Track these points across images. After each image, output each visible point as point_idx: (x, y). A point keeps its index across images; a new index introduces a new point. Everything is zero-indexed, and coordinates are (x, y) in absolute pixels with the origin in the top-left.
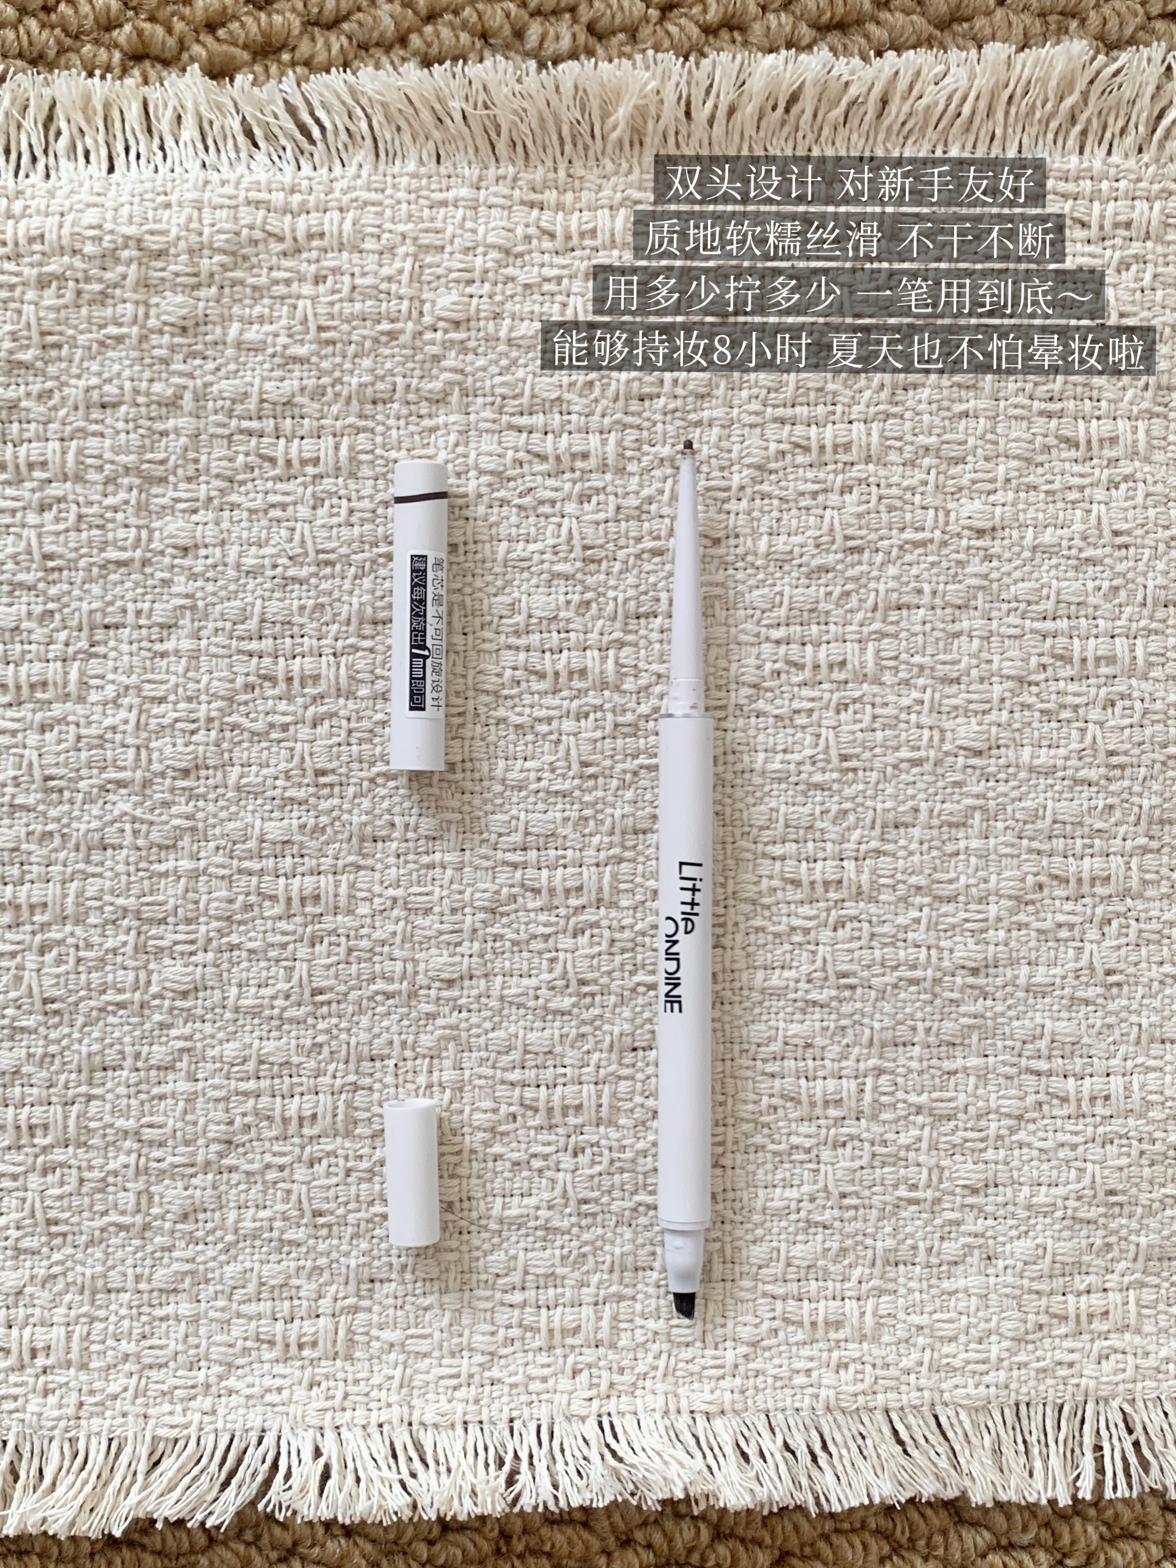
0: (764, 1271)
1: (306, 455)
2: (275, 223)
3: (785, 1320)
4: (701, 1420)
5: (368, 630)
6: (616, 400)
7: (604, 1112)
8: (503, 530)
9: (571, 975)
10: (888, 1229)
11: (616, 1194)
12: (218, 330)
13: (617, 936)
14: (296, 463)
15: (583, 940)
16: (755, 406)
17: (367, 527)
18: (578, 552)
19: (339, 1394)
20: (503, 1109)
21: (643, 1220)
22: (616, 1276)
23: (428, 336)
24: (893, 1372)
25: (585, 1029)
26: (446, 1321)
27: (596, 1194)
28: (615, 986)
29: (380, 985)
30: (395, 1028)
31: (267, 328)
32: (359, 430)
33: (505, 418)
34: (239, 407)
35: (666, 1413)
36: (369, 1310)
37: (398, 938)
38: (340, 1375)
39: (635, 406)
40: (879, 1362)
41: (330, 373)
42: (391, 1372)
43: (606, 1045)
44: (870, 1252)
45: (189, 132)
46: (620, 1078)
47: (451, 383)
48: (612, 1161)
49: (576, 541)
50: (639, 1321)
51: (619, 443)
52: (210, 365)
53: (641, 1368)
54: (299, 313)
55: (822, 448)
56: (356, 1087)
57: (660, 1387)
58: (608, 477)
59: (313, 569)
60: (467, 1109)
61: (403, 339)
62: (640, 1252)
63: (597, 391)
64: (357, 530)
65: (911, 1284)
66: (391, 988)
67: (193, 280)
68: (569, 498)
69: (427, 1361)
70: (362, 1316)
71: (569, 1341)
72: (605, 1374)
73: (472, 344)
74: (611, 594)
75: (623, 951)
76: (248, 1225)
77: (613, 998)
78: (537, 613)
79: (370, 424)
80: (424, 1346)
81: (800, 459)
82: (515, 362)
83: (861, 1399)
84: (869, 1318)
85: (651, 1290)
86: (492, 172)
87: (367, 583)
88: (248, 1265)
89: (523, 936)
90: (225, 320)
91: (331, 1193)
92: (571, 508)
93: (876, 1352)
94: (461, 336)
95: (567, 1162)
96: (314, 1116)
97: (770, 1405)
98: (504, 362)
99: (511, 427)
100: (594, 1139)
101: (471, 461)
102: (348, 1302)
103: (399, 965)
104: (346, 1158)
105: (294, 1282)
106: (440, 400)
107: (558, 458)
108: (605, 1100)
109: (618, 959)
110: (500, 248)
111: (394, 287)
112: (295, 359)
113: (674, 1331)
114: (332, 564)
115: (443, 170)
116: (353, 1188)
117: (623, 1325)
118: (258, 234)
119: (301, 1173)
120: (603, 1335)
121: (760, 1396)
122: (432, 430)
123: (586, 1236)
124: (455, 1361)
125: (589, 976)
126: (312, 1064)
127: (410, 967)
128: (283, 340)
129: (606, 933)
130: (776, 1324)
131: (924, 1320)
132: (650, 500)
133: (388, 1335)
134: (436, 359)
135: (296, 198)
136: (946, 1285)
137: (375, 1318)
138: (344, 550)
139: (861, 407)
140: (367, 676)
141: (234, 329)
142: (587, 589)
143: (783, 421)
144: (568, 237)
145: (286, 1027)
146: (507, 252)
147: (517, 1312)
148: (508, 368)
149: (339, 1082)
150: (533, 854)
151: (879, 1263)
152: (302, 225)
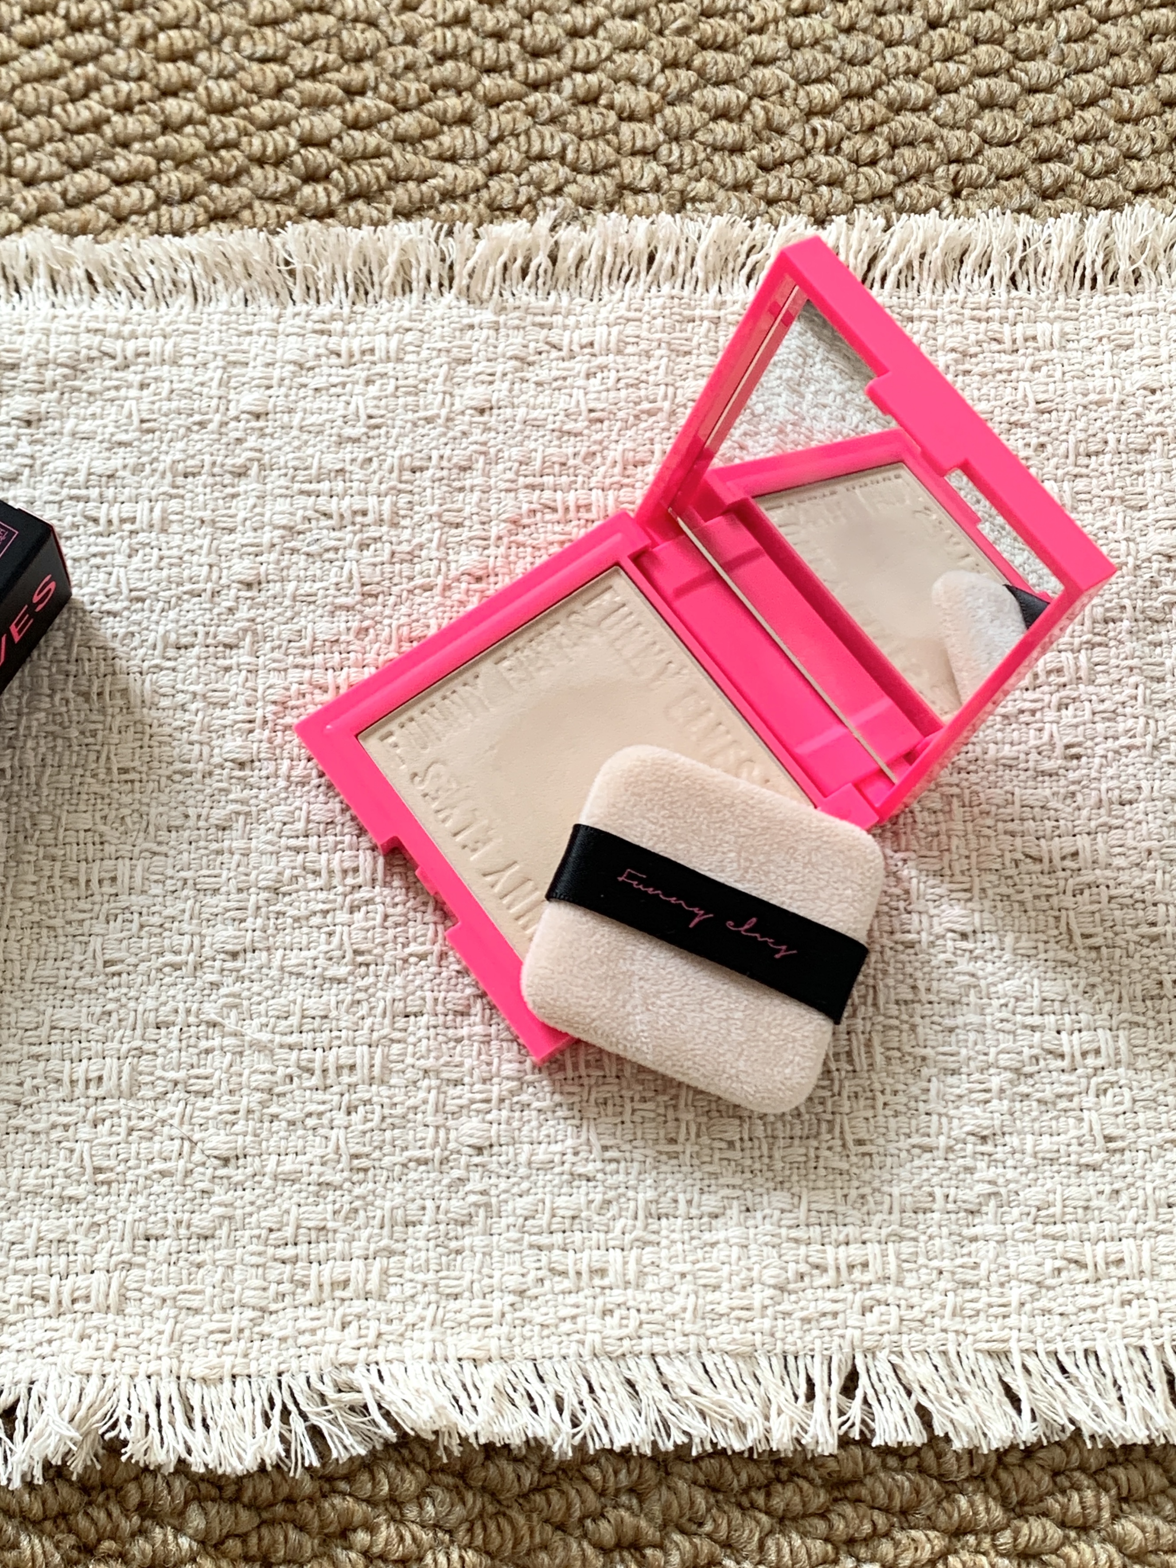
0: (530, 1222)
1: (125, 515)
2: (109, 345)
3: (551, 1270)
4: (468, 1366)
5: (172, 652)
6: (391, 471)
7: (376, 1071)
8: (293, 573)
9: (347, 946)
10: (649, 1182)
11: (387, 1149)
12: (57, 423)
13: (390, 911)
14: (116, 521)
15: (358, 916)
16: (510, 475)
17: (175, 570)
18: (357, 588)
19: (108, 1347)
20: (281, 1071)
21: (413, 1175)
22: (386, 1231)
23: (233, 424)
24: (657, 1316)
25: (359, 996)
26: (218, 1276)
27: (367, 1149)
28: (387, 957)
29: (169, 957)
30: (180, 996)
31: (98, 422)
32: (172, 497)
33: (296, 486)
34: (70, 479)
35: (434, 1360)
36: (142, 1266)
37: (187, 916)
38: (111, 1328)
39: (407, 476)
40: (643, 1307)
41: (150, 453)
42: (161, 1327)
43: (379, 1011)
44: (632, 1204)
45: (42, 281)
46: (393, 1041)
47: (251, 460)
48: (383, 1118)
49: (356, 580)
50: (408, 1275)
51: (395, 504)
52: (48, 449)
53: (410, 1318)
54: (125, 411)
55: (567, 509)
56: (141, 1052)
57: (428, 1335)
58: (385, 529)
59: (126, 604)
60: (246, 1072)
61: (211, 427)
62: (410, 1206)
63: (375, 464)
64: (165, 573)
65: (674, 1236)
66: (178, 959)
67: (37, 386)
68: (350, 546)
69: (198, 1318)
70: (136, 1272)
71: (339, 1293)
72: (374, 1324)
73: (268, 431)
74: (386, 621)
75: (397, 925)
76: (30, 1182)
77: (386, 968)
78: (321, 637)
79: (181, 491)
80: (195, 1302)
81: (548, 517)
82: (305, 443)
83: (626, 1343)
84: (632, 1268)
85: (422, 1244)
86: (290, 309)
87: (172, 614)
88: (27, 1221)
89: (304, 912)
90: (62, 417)
91: (113, 1151)
92: (352, 553)
93: (640, 1296)
94: (261, 423)
95: (340, 1118)
96: (100, 1078)
97: (538, 1353)
98: (296, 443)
99: (302, 492)
100: (367, 1096)
101: (266, 519)
102: (121, 1257)
103: (187, 937)
104: (129, 1118)
105: (72, 1237)
106: (241, 473)
107: (342, 516)
108: (377, 1061)
109: (391, 932)
110: (295, 363)
111: (205, 390)
112: (120, 444)
113: (443, 1283)
114: (142, 600)
115: (249, 310)
116: (134, 1147)
117: (392, 1280)
118: (94, 353)
119: (85, 1131)
120: (372, 1286)
121: (527, 1345)
122: (234, 496)
123: (357, 1191)
124: (226, 1317)
125: (363, 947)
126: (100, 1030)
127: (196, 940)
128: (111, 429)
129: (380, 908)
130: (541, 1274)
131: (686, 1268)
132: (421, 547)
133: (162, 1290)
134: (239, 441)
135: (126, 330)
136: (707, 1237)
137: (149, 1275)
138: (154, 588)
139: (599, 478)
140: (170, 691)
141: (70, 424)
142: (366, 618)
143: (532, 487)
144: (351, 356)
145: (78, 997)
146: (301, 366)
147: (288, 1267)
148: (299, 448)
149: (125, 1048)
150: (313, 841)
151: (641, 1215)
152: (131, 347)
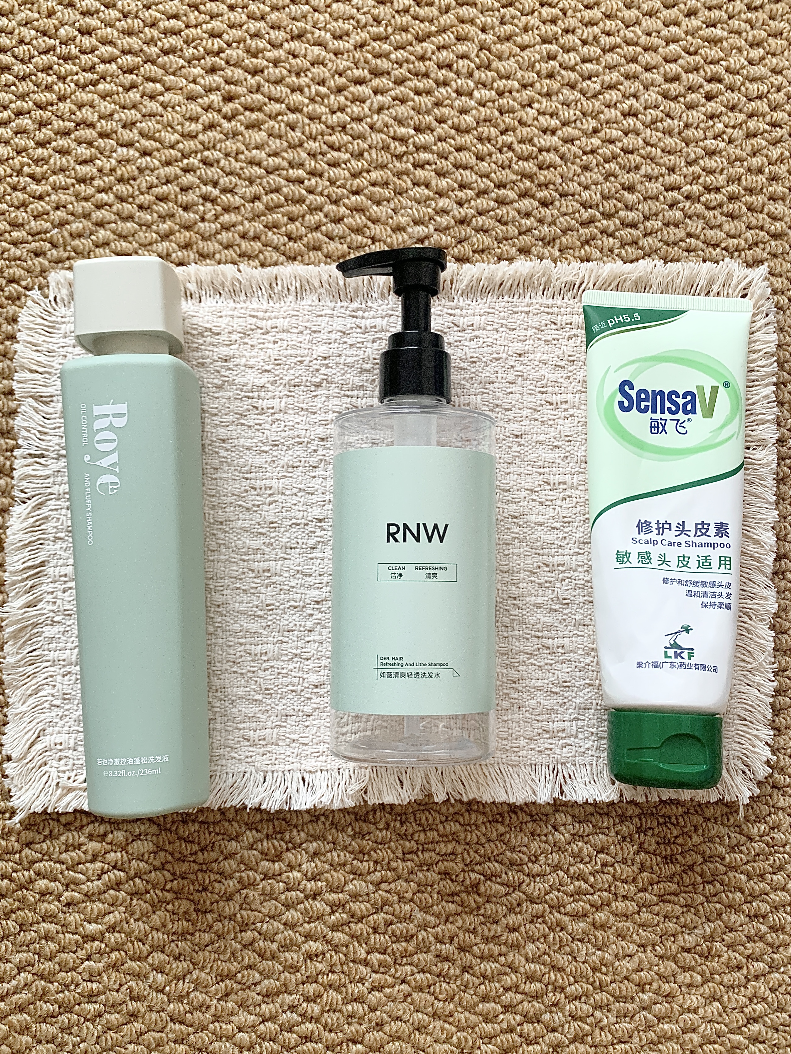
1: (269, 405)
31: (256, 360)
32: (289, 396)
33: (343, 393)
41: (279, 375)
47: (323, 379)
54: (268, 354)
67: (229, 343)
69: (307, 747)
73: (330, 365)
80: (306, 741)
82: (346, 372)
86: (339, 305)
90: (241, 357)
91: (272, 682)
96: (266, 653)
98: (342, 372)
101: (330, 408)
102: (277, 723)
103: (299, 595)
104: (278, 669)
105: (257, 715)
110: (341, 332)
111: (302, 345)
112: (266, 371)
114: (277, 445)
115: (321, 304)
116: (280, 680)
118: (253, 327)
119: (261, 674)
122: (316, 396)
124: (318, 747)
126: (265, 633)
127: (303, 596)
128: (261, 364)
134: (317, 370)
135: (267, 315)
137: (288, 730)
141: (244, 360)
144: (366, 328)
146: (344, 333)
152: (270, 323)
